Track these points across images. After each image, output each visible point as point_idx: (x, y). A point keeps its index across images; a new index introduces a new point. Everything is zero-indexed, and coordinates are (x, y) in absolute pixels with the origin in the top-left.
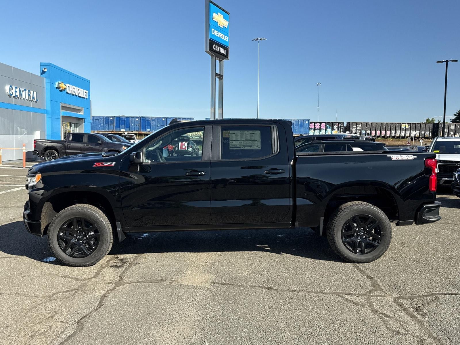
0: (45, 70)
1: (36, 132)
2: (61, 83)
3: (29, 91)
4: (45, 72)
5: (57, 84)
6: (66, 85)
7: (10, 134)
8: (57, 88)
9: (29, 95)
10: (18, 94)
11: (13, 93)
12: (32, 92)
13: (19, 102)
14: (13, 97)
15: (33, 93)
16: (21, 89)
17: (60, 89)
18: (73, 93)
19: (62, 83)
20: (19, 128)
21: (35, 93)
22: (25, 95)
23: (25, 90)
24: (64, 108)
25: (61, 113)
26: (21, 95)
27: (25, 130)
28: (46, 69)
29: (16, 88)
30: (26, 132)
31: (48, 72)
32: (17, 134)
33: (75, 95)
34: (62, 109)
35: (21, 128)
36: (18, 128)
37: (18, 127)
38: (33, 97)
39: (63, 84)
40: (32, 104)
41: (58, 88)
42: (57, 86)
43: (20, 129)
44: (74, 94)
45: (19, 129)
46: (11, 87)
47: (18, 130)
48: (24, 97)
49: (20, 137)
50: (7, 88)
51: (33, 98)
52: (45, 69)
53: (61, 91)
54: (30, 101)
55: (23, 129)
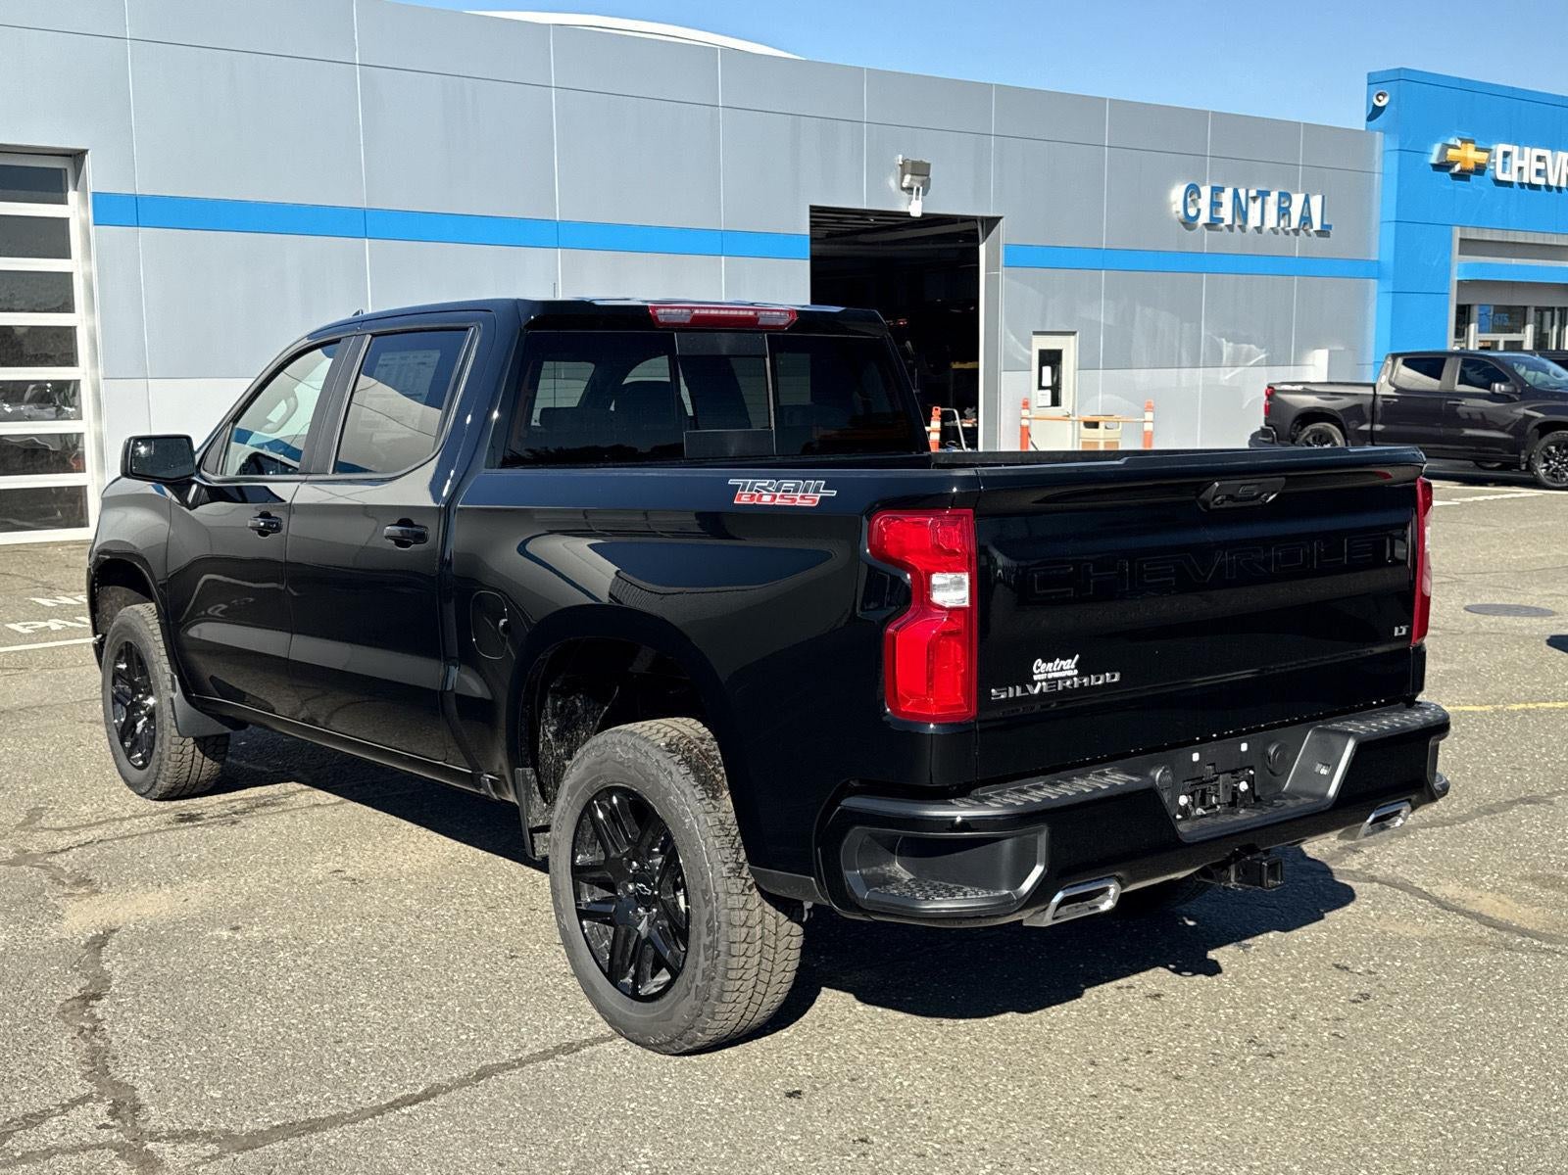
0: (1380, 101)
1: (1317, 352)
2: (1459, 143)
3: (1285, 196)
4: (1383, 108)
5: (1436, 149)
6: (1488, 151)
7: (1183, 365)
8: (1437, 167)
9: (1284, 212)
10: (1226, 213)
11: (1199, 211)
12: (1298, 200)
13: (1233, 243)
14: (1206, 225)
15: (1307, 200)
16: (1242, 193)
17: (1452, 171)
18: (1530, 177)
19: (1464, 141)
20: (1228, 341)
21: (1316, 202)
22: (1263, 215)
23: (1263, 194)
24: (1468, 246)
25: (1455, 269)
26: (1240, 212)
27: (1257, 347)
28: (1384, 95)
29: (1217, 191)
30: (1263, 356)
31: (1394, 108)
32: (1216, 362)
33: (1548, 187)
34: (1460, 254)
35: (1235, 339)
36: (1224, 340)
37: (1221, 336)
38: (1306, 215)
39: (1471, 147)
40: (1297, 247)
41: (1443, 166)
42: (1433, 160)
43: (1231, 344)
44: (1541, 181)
45: (1227, 348)
46: (1193, 191)
47: (1221, 353)
48: (1254, 220)
49: (1227, 377)
50: (1177, 194)
51: (1306, 219)
52: (1381, 97)
53: (1463, 176)
54: (1292, 233)
55: (1245, 346)
